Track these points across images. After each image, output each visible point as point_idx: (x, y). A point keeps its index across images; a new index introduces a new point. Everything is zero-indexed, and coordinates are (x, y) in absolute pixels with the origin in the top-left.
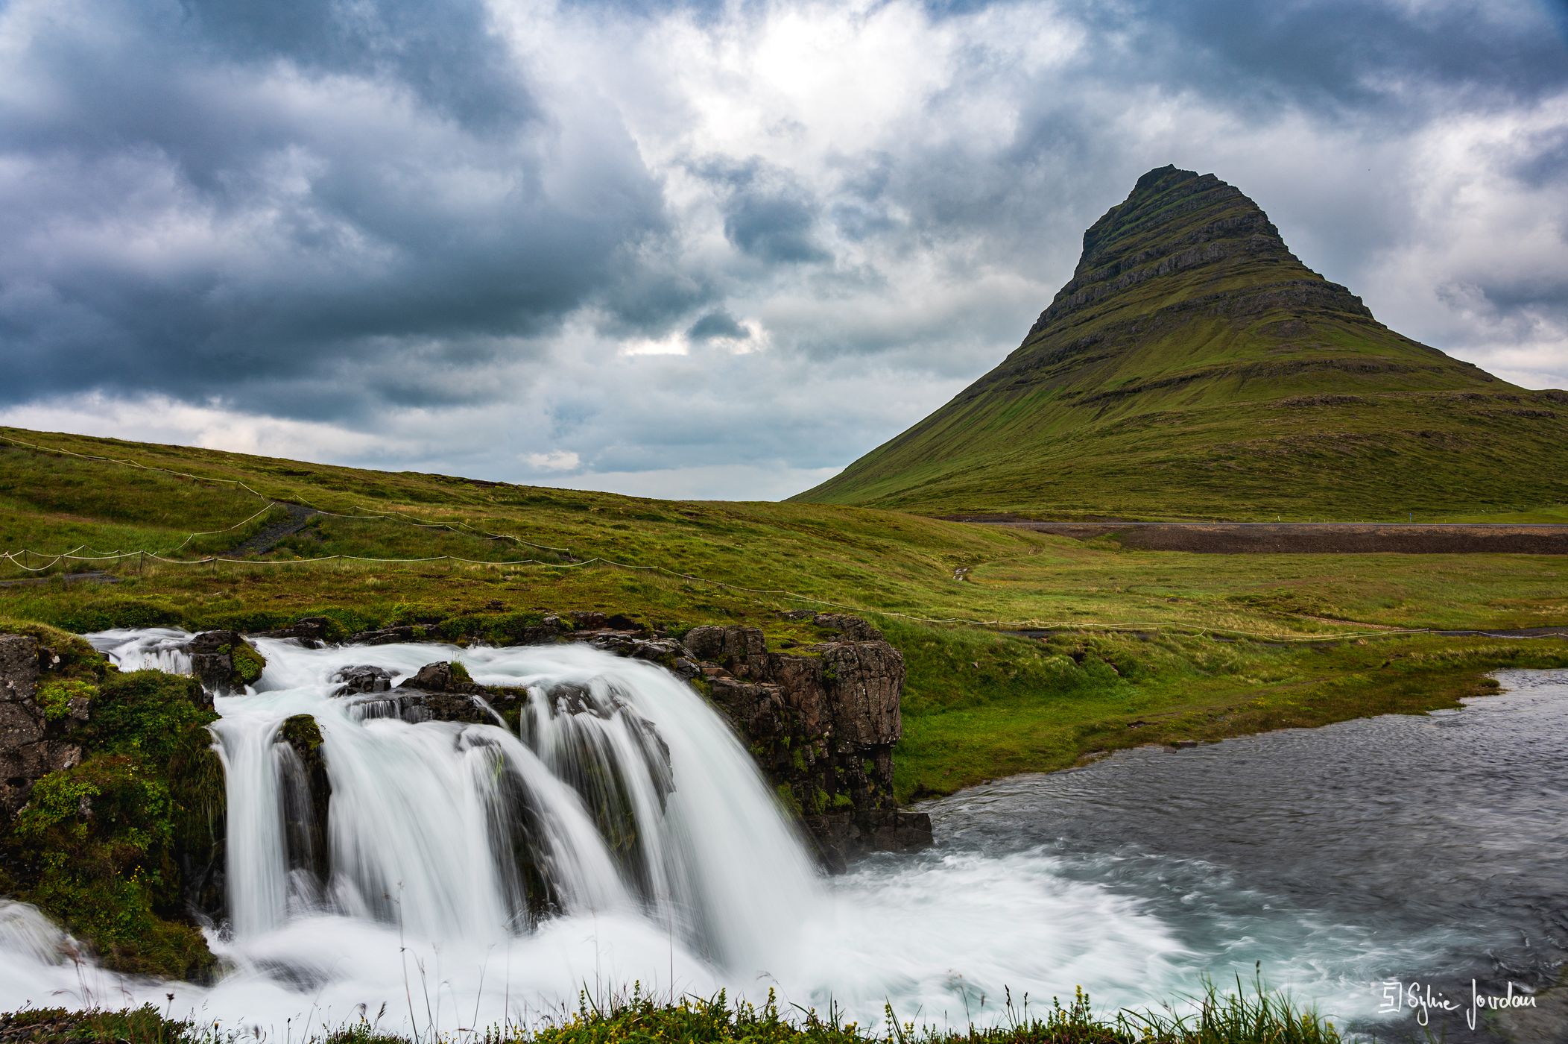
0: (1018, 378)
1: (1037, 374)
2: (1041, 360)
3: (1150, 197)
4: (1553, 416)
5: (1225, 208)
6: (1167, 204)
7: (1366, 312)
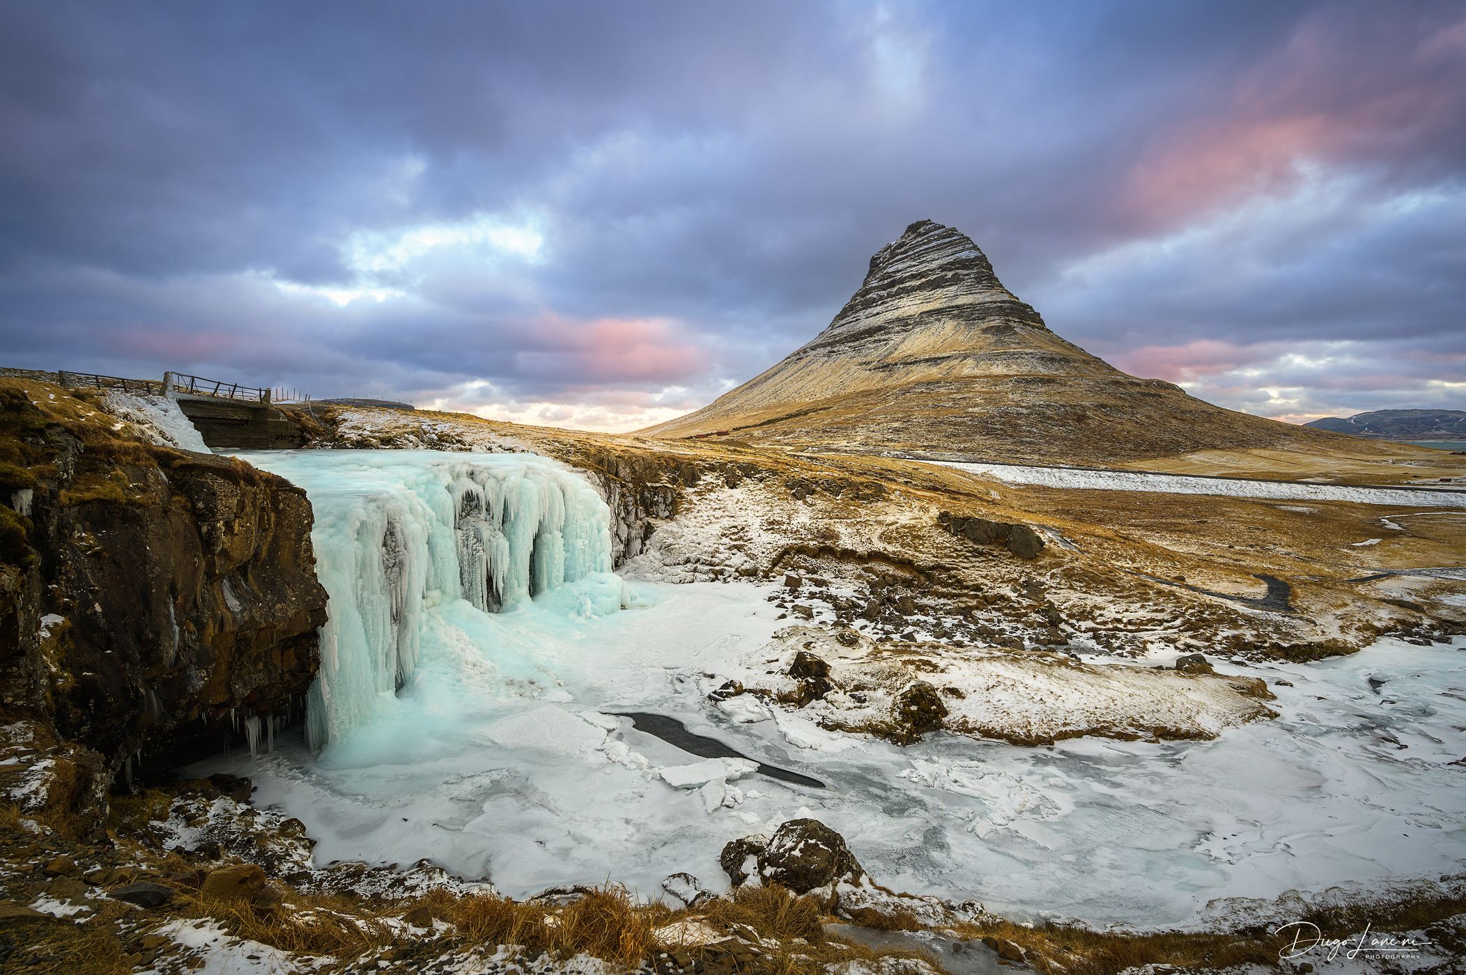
0: (829, 348)
1: (842, 348)
2: (846, 338)
3: (915, 238)
4: (1160, 396)
5: (962, 251)
6: (925, 244)
7: (1042, 322)
